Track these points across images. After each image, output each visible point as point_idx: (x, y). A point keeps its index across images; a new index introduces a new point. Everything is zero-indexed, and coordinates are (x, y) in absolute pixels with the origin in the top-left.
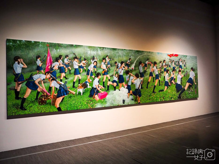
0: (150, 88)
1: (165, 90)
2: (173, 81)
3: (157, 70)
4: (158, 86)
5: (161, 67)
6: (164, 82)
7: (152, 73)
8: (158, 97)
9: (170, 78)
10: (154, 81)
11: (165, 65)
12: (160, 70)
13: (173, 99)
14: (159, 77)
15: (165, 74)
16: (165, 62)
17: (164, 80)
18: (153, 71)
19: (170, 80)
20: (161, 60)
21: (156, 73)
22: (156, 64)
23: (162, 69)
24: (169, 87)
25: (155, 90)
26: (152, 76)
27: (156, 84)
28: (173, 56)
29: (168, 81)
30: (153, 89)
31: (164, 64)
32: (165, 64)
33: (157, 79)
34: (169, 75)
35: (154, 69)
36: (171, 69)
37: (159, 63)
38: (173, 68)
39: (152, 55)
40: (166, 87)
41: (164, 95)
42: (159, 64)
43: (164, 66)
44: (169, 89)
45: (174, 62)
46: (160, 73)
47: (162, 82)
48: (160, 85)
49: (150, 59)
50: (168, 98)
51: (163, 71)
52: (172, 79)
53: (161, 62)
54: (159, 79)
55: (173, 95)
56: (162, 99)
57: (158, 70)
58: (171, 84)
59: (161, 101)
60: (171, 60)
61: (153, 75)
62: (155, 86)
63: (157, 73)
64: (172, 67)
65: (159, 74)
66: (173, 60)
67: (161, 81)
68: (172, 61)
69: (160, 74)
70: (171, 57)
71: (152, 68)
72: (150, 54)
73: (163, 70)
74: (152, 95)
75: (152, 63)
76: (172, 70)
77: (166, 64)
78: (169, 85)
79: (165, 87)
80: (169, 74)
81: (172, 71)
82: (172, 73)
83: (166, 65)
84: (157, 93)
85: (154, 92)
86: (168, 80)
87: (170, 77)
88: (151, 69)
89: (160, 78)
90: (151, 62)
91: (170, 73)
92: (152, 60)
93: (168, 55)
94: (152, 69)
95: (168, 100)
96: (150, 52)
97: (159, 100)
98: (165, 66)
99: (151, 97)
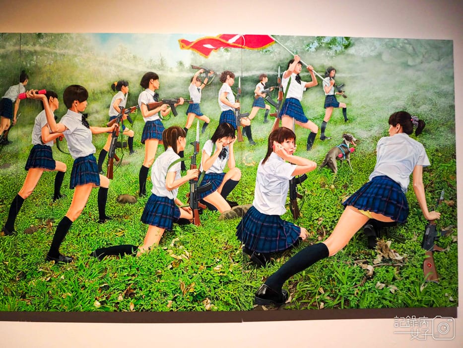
0: (30, 231)
1: (142, 250)
2: (215, 198)
3: (87, 133)
4: (86, 221)
5: (116, 114)
6: (143, 200)
7: (49, 148)
8: (84, 287)
9: (192, 181)
10: (57, 195)
11: (152, 101)
12: (115, 134)
13: (207, 305)
14: (100, 170)
15: (151, 156)
16: (154, 83)
17: (143, 191)
18: (59, 140)
19: (186, 192)
20: (125, 76)
21: (78, 152)
22: (81, 101)
23: (128, 126)
24: (178, 228)
25: (64, 244)
26: (51, 165)
27: (73, 214)
28: (222, 49)
29: (171, 197)
30: (51, 239)
31: (146, 97)
32: (156, 96)
33: (82, 183)
34: (188, 163)
35: (66, 129)
36: (206, 124)
37: (102, 93)
38: (217, 118)
39: (57, 51)
40: (155, 233)
41: (139, 278)
42: (106, 98)
43: (144, 109)
44: (183, 243)
45: (230, 81)
46: (107, 148)
47: (123, 201)
48: (103, 218)
49: (38, 70)
50: (172, 296)
51: (138, 139)
52: (210, 182)
53: (118, 86)
54: (97, 182)
55: (217, 280)
56: (121, 298)
57: (95, 135)
58: (201, 212)
59: (112, 309)
60: (207, 72)
61: (54, 162)
62: (66, 224)
63: (88, 150)
64: (212, 113)
65: (103, 153)
66: (219, 73)
67: (112, 194)
68: (217, 80)
69: (113, 156)
70: (207, 52)
71: (49, 124)
72: (38, 48)
73: (133, 131)
74: (44, 274)
75: (55, 96)
76: (211, 130)
77: (162, 96)
78: (184, 222)
79: (144, 231)
80: (181, 154)
81: (214, 139)
82: (207, 147)
83: (164, 102)
84: (81, 262)
85: (54, 254)
86: (176, 192)
87: (192, 174)
88: (41, 130)
89: (110, 176)
90: (44, 87)
91: (192, 147)
92: (49, 79)
93: (185, 43)
94: (47, 130)
95: (169, 305)
96: (39, 35)
97: (97, 304)
98: (150, 107)
99: (33, 283)
